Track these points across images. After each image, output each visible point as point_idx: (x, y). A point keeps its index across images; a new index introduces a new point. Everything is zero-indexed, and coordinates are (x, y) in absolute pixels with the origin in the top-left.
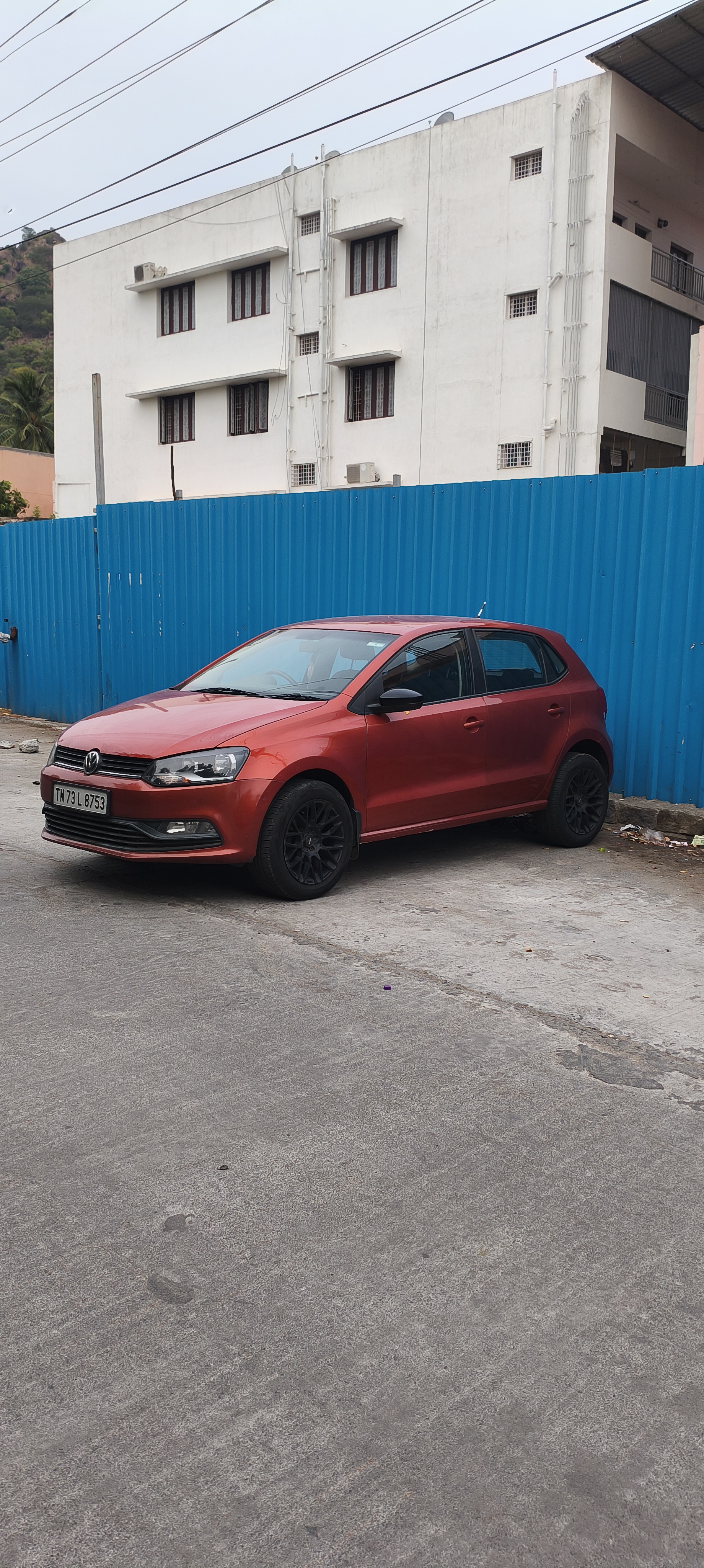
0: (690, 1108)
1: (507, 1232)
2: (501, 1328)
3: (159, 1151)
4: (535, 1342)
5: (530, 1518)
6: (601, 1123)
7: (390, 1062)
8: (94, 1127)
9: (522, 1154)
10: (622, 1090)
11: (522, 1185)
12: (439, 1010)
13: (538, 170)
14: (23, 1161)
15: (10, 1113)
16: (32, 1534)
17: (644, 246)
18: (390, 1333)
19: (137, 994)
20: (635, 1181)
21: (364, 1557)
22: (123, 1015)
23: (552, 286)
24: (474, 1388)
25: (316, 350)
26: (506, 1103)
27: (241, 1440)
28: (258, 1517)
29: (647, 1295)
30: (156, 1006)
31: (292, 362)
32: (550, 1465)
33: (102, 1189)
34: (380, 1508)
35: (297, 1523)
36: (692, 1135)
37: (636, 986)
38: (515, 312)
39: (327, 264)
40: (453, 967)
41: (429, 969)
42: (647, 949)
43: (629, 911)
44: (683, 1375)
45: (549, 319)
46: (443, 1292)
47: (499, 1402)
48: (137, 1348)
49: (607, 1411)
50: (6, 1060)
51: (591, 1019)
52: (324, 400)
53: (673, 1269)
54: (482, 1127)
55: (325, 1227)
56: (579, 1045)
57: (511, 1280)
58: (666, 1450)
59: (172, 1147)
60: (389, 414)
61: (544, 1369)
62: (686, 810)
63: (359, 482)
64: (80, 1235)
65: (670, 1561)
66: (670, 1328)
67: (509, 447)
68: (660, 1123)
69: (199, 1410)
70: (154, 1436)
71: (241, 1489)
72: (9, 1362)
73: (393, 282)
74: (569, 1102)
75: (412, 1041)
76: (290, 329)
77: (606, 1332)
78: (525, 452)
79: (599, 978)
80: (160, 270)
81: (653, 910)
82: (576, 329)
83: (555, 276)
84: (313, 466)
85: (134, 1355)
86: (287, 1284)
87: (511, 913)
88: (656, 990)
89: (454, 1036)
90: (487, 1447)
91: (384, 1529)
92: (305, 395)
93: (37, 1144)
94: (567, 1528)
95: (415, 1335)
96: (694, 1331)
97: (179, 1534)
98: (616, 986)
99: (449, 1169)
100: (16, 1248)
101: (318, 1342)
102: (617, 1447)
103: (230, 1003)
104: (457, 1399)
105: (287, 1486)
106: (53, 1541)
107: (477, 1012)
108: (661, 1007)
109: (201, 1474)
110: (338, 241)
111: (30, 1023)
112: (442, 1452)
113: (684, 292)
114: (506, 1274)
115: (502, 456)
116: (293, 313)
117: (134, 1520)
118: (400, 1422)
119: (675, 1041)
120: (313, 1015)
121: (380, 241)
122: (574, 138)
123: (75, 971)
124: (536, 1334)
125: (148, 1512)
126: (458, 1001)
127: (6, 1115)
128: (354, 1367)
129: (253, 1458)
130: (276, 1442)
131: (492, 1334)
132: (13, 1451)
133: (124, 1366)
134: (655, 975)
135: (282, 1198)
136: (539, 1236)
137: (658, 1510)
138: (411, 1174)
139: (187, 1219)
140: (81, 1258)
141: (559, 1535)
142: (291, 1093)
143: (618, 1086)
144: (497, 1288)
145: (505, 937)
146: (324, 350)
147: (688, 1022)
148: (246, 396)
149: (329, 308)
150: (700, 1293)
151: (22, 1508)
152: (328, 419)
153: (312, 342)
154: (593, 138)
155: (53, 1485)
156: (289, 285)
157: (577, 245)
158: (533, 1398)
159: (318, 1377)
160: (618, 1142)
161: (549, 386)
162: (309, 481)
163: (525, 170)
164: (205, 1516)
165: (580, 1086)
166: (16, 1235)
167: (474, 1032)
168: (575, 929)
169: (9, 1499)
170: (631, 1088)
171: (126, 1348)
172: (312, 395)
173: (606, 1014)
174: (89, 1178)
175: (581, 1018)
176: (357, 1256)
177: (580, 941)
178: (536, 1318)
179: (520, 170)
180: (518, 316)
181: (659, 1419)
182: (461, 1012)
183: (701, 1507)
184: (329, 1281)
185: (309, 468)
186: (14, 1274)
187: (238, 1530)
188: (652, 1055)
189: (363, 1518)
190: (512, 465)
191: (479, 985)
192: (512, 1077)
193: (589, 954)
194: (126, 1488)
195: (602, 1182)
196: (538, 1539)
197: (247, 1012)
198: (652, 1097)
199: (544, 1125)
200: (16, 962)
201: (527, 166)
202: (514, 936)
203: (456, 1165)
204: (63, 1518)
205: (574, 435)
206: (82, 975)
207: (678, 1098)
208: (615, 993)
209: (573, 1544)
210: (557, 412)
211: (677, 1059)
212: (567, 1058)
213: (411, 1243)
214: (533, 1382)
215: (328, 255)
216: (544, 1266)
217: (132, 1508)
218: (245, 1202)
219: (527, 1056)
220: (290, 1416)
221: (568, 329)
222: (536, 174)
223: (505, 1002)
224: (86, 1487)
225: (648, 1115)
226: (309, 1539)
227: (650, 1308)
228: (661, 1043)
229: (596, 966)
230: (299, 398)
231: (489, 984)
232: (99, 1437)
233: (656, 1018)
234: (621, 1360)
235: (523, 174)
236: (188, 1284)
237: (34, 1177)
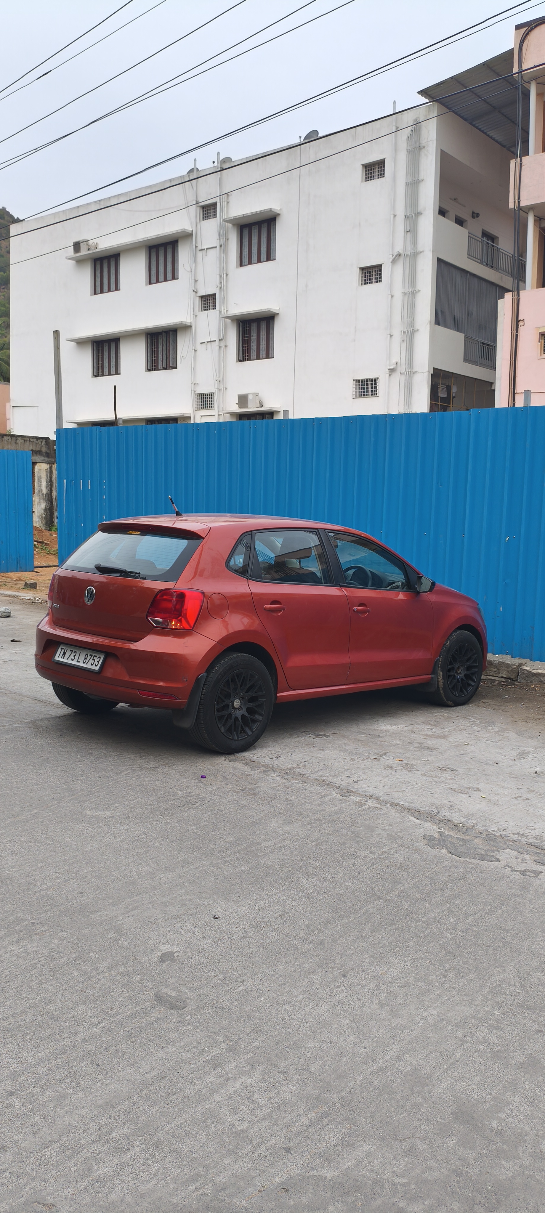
0: (520, 874)
1: (399, 959)
2: (400, 1022)
3: (149, 909)
4: (424, 1030)
5: (431, 1139)
6: (458, 885)
7: (305, 845)
8: (100, 892)
9: (405, 907)
10: (471, 863)
11: (406, 928)
12: (336, 808)
13: (382, 175)
14: (53, 917)
15: (38, 883)
16: (101, 1156)
17: (462, 233)
18: (325, 1027)
19: (116, 798)
20: (484, 924)
21: (324, 1164)
22: (108, 813)
23: (394, 261)
24: (386, 1060)
25: (214, 307)
26: (390, 872)
27: (232, 1096)
28: (250, 1143)
29: (498, 999)
30: (131, 807)
31: (196, 316)
32: (440, 1106)
33: (112, 935)
34: (331, 1135)
35: (277, 1146)
36: (522, 892)
37: (476, 789)
38: (365, 281)
39: (223, 243)
40: (344, 777)
41: (326, 778)
42: (482, 762)
43: (467, 735)
44: (525, 1049)
45: (391, 286)
46: (359, 1000)
47: (404, 1069)
48: (153, 1039)
49: (476, 1073)
50: (29, 846)
51: (446, 813)
52: (220, 345)
53: (515, 982)
54: (375, 889)
55: (272, 958)
56: (439, 832)
57: (404, 990)
58: (517, 1096)
59: (158, 906)
60: (270, 356)
61: (432, 1047)
62: (504, 660)
63: (247, 407)
64: (102, 966)
65: (524, 1162)
66: (515, 1020)
67: (362, 382)
68: (499, 885)
69: (201, 1078)
70: (173, 1095)
71: (237, 1126)
72: (67, 1050)
73: (273, 257)
74: (435, 872)
75: (319, 830)
76: (194, 291)
77: (472, 1023)
78: (373, 386)
79: (449, 784)
80: (93, 244)
81: (484, 734)
82: (411, 295)
83: (395, 254)
84: (212, 395)
85: (151, 1044)
86: (251, 996)
87: (381, 737)
88: (490, 792)
89: (349, 826)
90: (398, 1096)
91: (335, 1148)
92: (206, 341)
93: (61, 905)
94: (455, 1144)
95: (342, 1027)
96: (531, 1021)
97: (199, 1154)
98: (462, 789)
99: (355, 918)
100: (58, 976)
101: (276, 1033)
102: (484, 1095)
103: (185, 805)
104: (375, 1067)
105: (267, 1124)
106: (115, 1160)
107: (364, 809)
108: (495, 804)
109: (208, 1118)
110: (230, 225)
111: (41, 820)
112: (368, 1100)
113: (492, 267)
114: (401, 987)
115: (356, 389)
116: (197, 279)
117: (168, 1146)
118: (339, 1082)
119: (506, 828)
120: (247, 812)
121: (262, 226)
122: (409, 152)
123: (68, 782)
124: (425, 1025)
125: (176, 1141)
126: (349, 801)
127: (35, 885)
128: (303, 1048)
129: (242, 1107)
130: (256, 1097)
131: (395, 1026)
132: (79, 1106)
133: (146, 1051)
134: (489, 781)
135: (240, 939)
136: (421, 962)
137: (514, 1132)
138: (329, 922)
139: (175, 954)
140: (105, 981)
141: (450, 1148)
142: (238, 868)
143: (468, 860)
144: (396, 996)
145: (378, 754)
146: (220, 308)
147: (514, 815)
148: (160, 341)
149: (223, 276)
150: (534, 997)
151: (91, 1140)
152: (223, 360)
153: (211, 301)
154: (423, 153)
155: (110, 1126)
156: (193, 259)
157: (412, 230)
158: (426, 1066)
159: (280, 1055)
160: (470, 898)
161: (391, 336)
162: (208, 406)
163: (372, 175)
164: (215, 1142)
165: (441, 860)
166: (57, 966)
167: (363, 823)
168: (429, 748)
169: (82, 1135)
170: (477, 861)
171: (146, 1039)
172: (211, 342)
173: (456, 809)
174: (102, 928)
175: (439, 813)
176: (297, 977)
177: (432, 757)
178: (423, 1015)
179: (369, 175)
180: (367, 283)
181: (511, 1077)
182: (352, 809)
183: (542, 1130)
184: (279, 993)
185: (208, 396)
186: (60, 993)
187: (238, 1151)
188: (490, 838)
189: (320, 1142)
190: (364, 395)
191: (363, 789)
192: (393, 855)
193: (440, 767)
194: (159, 1127)
195: (462, 925)
196: (437, 1151)
197: (198, 811)
198: (493, 867)
199: (418, 888)
200: (23, 776)
201: (374, 172)
202: (385, 754)
203: (359, 915)
204: (120, 1146)
205: (410, 374)
206: (74, 785)
207: (511, 867)
208: (461, 794)
209: (460, 1153)
210: (398, 355)
211: (508, 840)
212: (430, 840)
213: (333, 968)
214: (425, 1055)
215: (223, 236)
216: (426, 981)
217: (165, 1139)
218: (214, 942)
219: (402, 839)
220: (263, 1080)
221: (406, 294)
222: (381, 177)
223: (383, 802)
224: (132, 1127)
225: (491, 879)
226: (286, 1155)
227: (501, 1007)
228: (496, 829)
229: (446, 775)
230: (201, 343)
231: (371, 789)
232: (136, 1096)
233: (492, 812)
234: (483, 1040)
235: (371, 177)
236: (182, 997)
237: (63, 927)
